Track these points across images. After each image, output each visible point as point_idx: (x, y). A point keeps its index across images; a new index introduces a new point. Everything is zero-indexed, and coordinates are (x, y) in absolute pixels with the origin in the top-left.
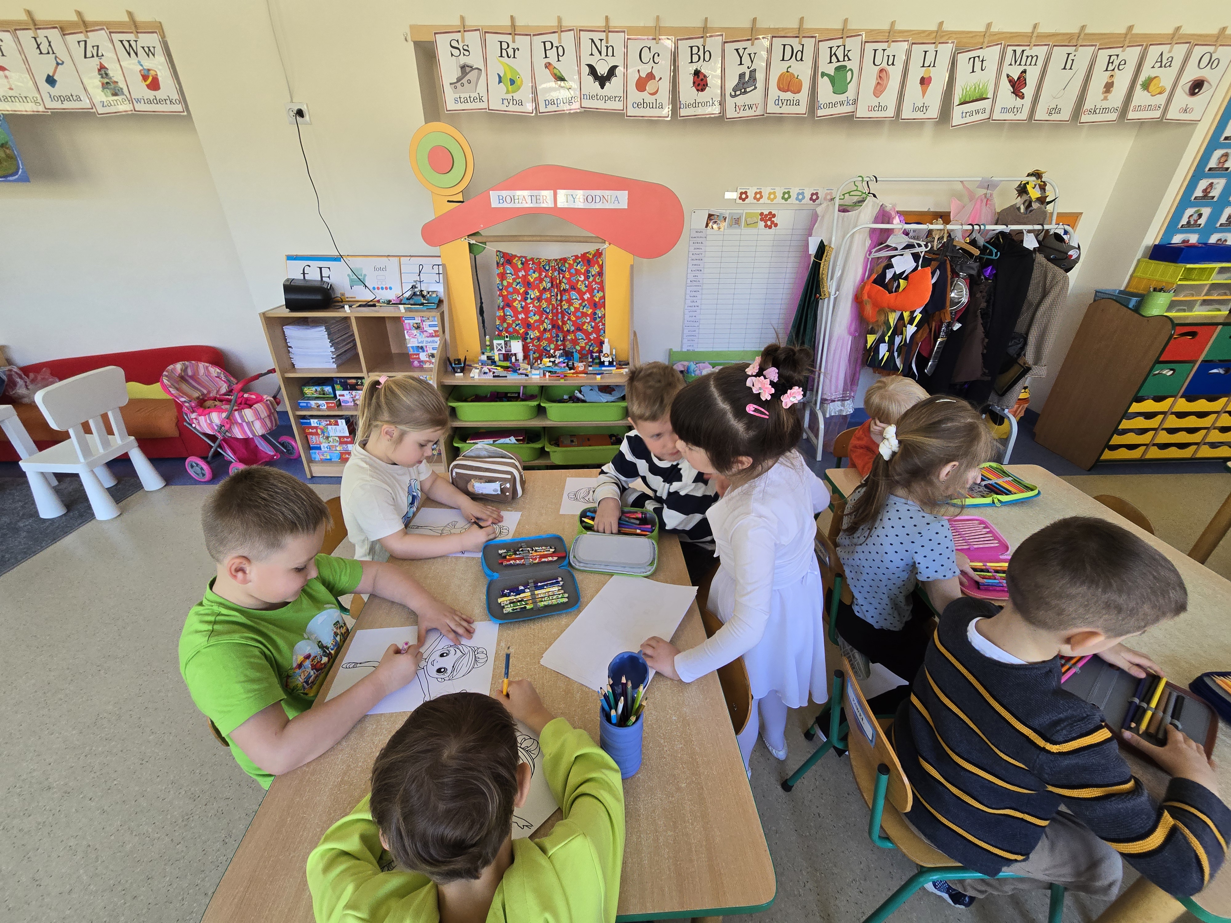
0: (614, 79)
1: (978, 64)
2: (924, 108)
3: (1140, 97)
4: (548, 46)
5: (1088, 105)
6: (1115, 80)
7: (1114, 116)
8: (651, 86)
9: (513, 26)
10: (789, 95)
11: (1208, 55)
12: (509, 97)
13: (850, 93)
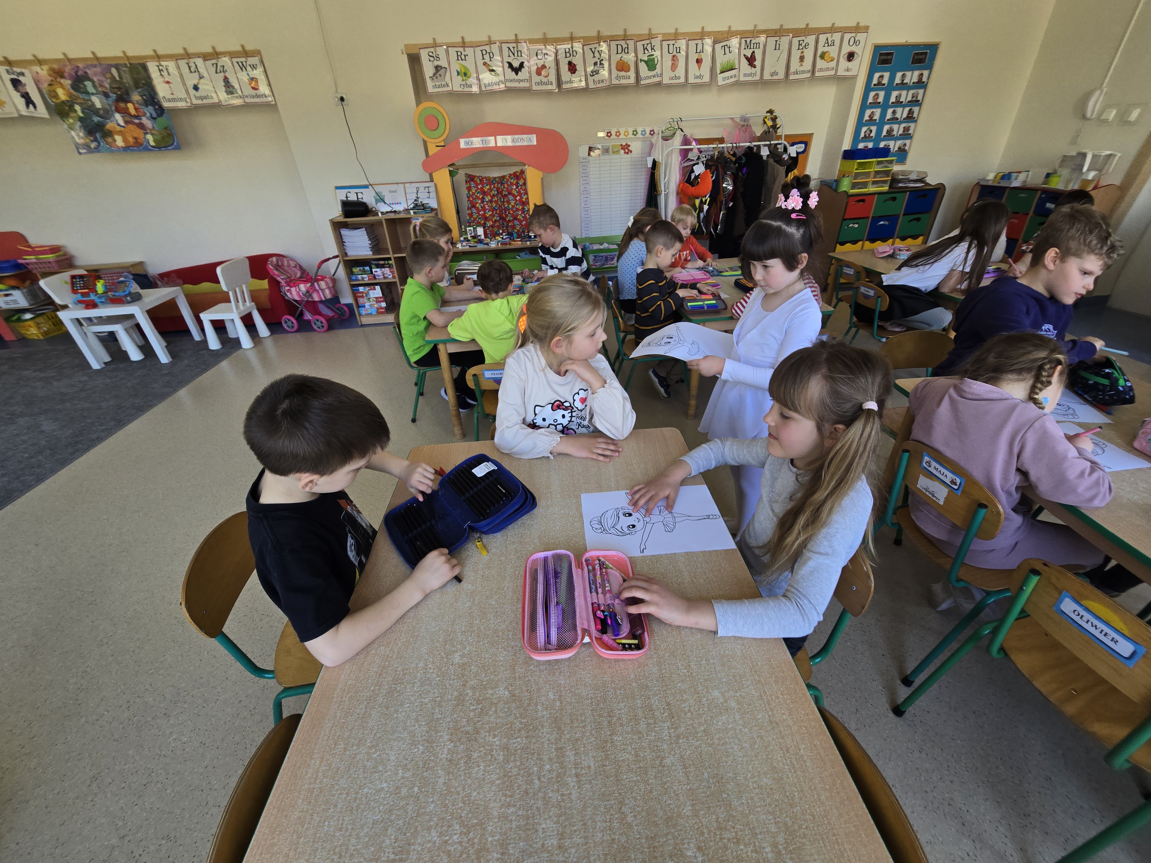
0: (523, 69)
1: (727, 50)
2: (700, 77)
3: (821, 64)
4: (484, 52)
5: (792, 69)
6: (805, 54)
7: (809, 75)
8: (543, 73)
9: (463, 42)
10: (623, 73)
11: (853, 38)
12: (464, 83)
13: (658, 70)
